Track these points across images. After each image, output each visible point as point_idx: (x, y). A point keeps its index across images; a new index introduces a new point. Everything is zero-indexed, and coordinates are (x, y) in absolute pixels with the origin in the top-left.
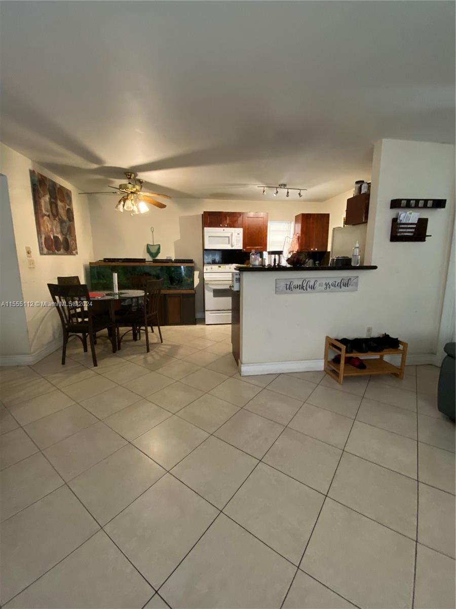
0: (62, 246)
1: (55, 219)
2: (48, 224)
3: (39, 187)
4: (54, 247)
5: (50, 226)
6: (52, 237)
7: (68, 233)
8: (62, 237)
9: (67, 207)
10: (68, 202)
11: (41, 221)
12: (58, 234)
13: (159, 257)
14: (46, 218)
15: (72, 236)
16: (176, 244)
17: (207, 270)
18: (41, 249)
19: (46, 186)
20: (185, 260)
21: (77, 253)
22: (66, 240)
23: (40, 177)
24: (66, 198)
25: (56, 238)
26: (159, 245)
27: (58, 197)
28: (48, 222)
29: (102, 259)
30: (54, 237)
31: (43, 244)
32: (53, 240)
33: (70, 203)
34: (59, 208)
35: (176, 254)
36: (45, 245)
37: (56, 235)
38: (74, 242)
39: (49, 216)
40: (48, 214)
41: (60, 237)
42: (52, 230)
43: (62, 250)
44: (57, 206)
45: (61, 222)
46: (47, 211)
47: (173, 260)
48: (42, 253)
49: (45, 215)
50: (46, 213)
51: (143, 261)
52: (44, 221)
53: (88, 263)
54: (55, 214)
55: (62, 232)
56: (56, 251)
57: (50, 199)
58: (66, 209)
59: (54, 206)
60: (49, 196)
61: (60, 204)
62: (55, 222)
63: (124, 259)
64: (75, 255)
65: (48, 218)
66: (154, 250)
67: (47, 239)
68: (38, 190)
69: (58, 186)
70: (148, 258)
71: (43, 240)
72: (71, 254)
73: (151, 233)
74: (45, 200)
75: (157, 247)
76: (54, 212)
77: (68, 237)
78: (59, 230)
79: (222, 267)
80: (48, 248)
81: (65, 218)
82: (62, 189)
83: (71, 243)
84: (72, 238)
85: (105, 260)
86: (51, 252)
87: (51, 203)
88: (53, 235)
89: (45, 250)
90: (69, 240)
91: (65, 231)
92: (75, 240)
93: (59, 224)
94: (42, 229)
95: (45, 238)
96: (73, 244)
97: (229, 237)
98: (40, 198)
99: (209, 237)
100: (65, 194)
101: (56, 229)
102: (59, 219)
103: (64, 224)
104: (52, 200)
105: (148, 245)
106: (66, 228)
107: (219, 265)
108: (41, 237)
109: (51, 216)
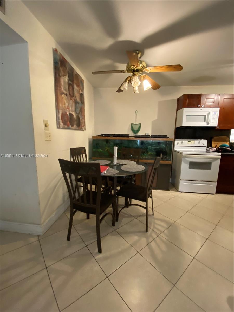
0: (75, 123)
1: (71, 99)
2: (66, 102)
3: (60, 67)
4: (69, 122)
5: (67, 104)
6: (68, 114)
7: (80, 113)
8: (75, 114)
9: (81, 92)
10: (81, 88)
11: (60, 98)
12: (73, 112)
13: (140, 133)
14: (63, 95)
15: (82, 116)
16: (154, 123)
17: (178, 144)
18: (58, 123)
19: (66, 68)
20: (160, 136)
21: (85, 129)
22: (78, 118)
23: (61, 58)
24: (80, 84)
25: (71, 115)
26: (141, 124)
27: (75, 81)
28: (66, 100)
29: (100, 134)
30: (70, 114)
31: (60, 119)
32: (69, 117)
33: (83, 90)
34: (75, 90)
35: (153, 131)
36: (62, 119)
37: (71, 112)
38: (83, 120)
39: (66, 95)
40: (66, 93)
41: (74, 115)
42: (68, 108)
43: (75, 126)
44: (73, 89)
45: (76, 102)
46: (66, 90)
47: (150, 136)
48: (58, 128)
49: (64, 93)
50: (64, 92)
51: (127, 136)
52: (62, 98)
53: (92, 137)
54: (71, 95)
55: (76, 111)
56: (71, 127)
57: (69, 80)
58: (80, 93)
59: (71, 87)
60: (68, 78)
61: (75, 87)
62: (71, 102)
63: (115, 135)
64: (83, 130)
65: (66, 96)
66: (136, 128)
67: (64, 115)
68: (59, 69)
69: (75, 73)
70: (131, 134)
71: (60, 115)
72: (81, 129)
73: (135, 115)
74: (65, 80)
75: (138, 126)
76: (71, 93)
77: (80, 116)
78: (73, 109)
79: (191, 141)
80: (65, 123)
81: (79, 101)
82: (77, 75)
83: (82, 121)
84: (82, 117)
85: (102, 135)
86: (66, 126)
87: (69, 85)
88: (69, 112)
89: (62, 125)
90: (81, 118)
91: (78, 110)
92: (85, 120)
93: (74, 105)
94: (60, 105)
95: (62, 114)
96: (83, 122)
97: (205, 116)
98: (60, 76)
99: (187, 116)
100: (80, 81)
101: (71, 108)
102: (74, 99)
103: (78, 104)
104: (70, 82)
105: (132, 124)
106: (79, 109)
107: (189, 140)
108: (59, 112)
109: (68, 94)
